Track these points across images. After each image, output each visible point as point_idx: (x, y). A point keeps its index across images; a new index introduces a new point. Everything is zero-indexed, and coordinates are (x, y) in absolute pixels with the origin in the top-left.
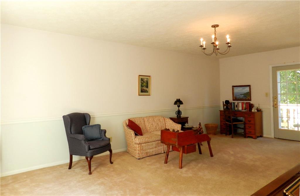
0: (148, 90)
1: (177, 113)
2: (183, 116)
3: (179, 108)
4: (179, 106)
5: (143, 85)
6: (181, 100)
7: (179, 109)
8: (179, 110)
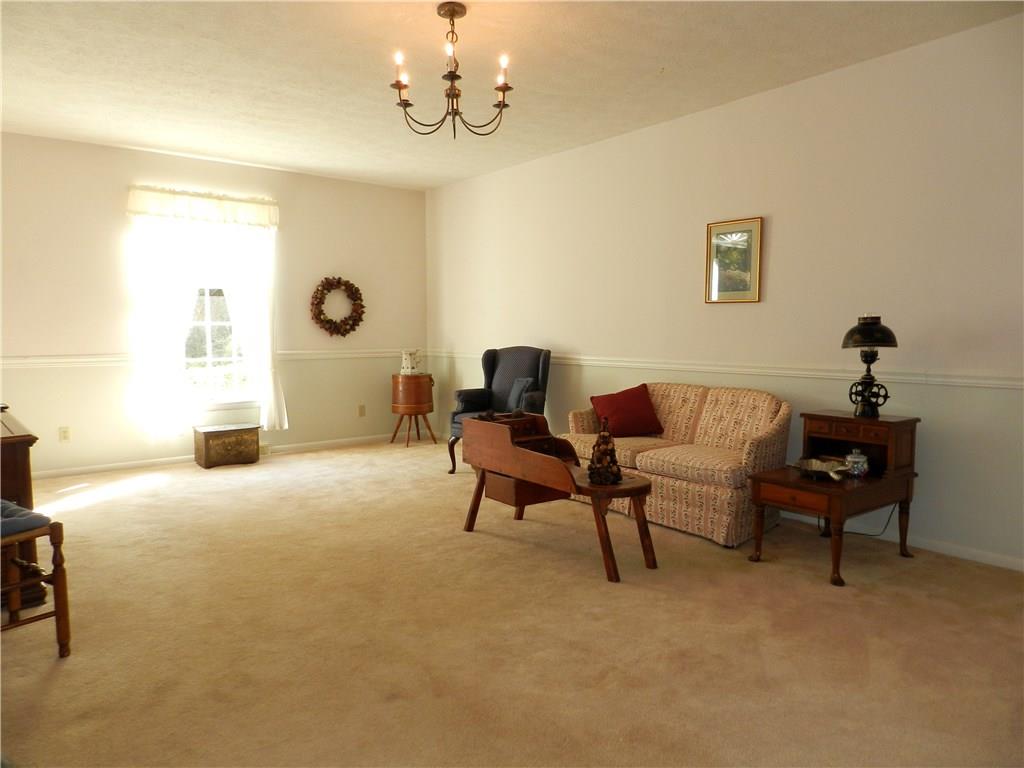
0: (748, 279)
1: (857, 393)
2: (889, 410)
3: (872, 366)
4: (869, 358)
5: (727, 261)
6: (884, 322)
7: (869, 370)
8: (872, 378)
